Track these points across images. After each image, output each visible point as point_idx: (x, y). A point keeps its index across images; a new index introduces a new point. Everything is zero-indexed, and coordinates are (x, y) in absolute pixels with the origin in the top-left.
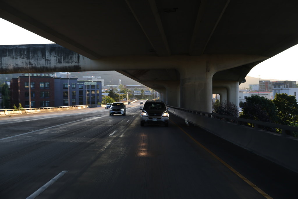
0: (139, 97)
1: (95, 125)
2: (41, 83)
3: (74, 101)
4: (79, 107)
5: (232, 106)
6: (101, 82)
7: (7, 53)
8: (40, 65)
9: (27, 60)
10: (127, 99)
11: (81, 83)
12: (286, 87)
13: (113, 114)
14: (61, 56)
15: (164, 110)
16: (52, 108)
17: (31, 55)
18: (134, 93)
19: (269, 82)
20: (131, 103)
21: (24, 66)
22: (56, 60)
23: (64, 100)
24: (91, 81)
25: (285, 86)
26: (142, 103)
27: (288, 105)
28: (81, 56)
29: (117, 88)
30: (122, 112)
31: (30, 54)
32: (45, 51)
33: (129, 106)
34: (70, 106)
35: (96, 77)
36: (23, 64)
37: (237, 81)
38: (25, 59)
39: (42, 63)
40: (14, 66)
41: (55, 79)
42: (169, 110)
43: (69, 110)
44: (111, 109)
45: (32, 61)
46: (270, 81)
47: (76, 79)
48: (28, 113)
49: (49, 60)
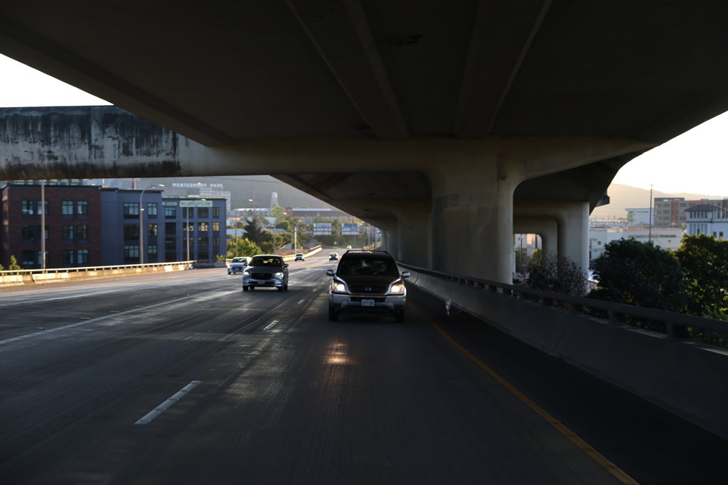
0: (327, 242)
1: (225, 309)
2: (65, 203)
3: (152, 250)
4: (169, 268)
5: (568, 265)
6: (224, 200)
8: (77, 159)
9: (43, 146)
10: (293, 245)
11: (170, 204)
12: (723, 217)
13: (252, 287)
14: (132, 138)
15: (392, 275)
16: (97, 269)
17: (52, 134)
18: (312, 230)
19: (682, 202)
20: (303, 258)
21: (36, 161)
22: (117, 146)
23: (127, 247)
24: (197, 196)
25: (721, 212)
26: (333, 258)
27: (714, 265)
28: (181, 139)
29: (266, 216)
30: (278, 282)
31: (50, 131)
32: (90, 123)
33: (299, 264)
34: (144, 263)
35: (208, 186)
36: (33, 156)
37: (586, 201)
38: (38, 143)
39: (81, 154)
40: (10, 163)
42: (408, 277)
43: (141, 275)
44: (247, 273)
45: (56, 150)
46: (683, 199)
47: (159, 192)
48: (38, 280)
49: (100, 146)
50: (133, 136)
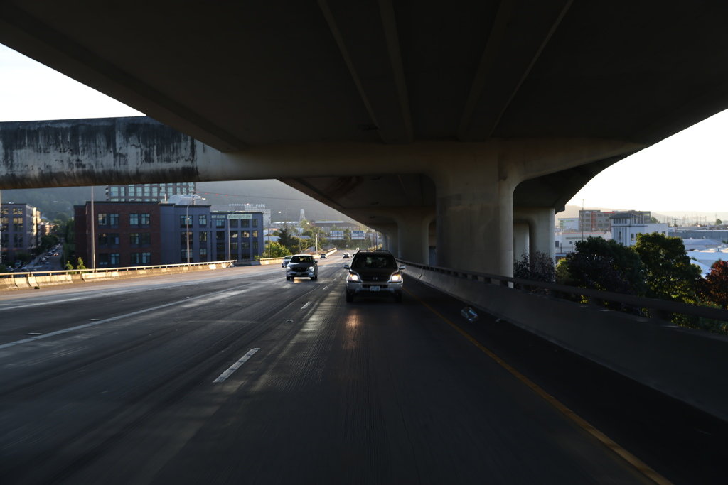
0: (341, 245)
2: (132, 215)
3: (203, 252)
4: (212, 266)
7: (25, 139)
8: (103, 167)
9: (72, 155)
10: (316, 248)
11: (220, 217)
12: (639, 223)
14: (153, 146)
15: (393, 269)
16: (147, 268)
17: (80, 143)
18: (329, 236)
19: (599, 213)
20: (325, 256)
21: (66, 169)
22: (140, 154)
23: (183, 250)
24: (243, 212)
25: (637, 220)
26: (347, 257)
27: (666, 258)
28: (199, 144)
29: (296, 227)
30: (311, 273)
31: (78, 141)
32: (115, 133)
33: (324, 261)
34: (190, 262)
36: (63, 165)
37: (552, 207)
38: (67, 152)
39: (106, 162)
40: (42, 171)
41: (162, 208)
42: (403, 269)
43: (187, 273)
44: (289, 268)
45: (84, 159)
46: (599, 211)
47: (207, 207)
48: (87, 279)
49: (124, 154)
50: (154, 144)
